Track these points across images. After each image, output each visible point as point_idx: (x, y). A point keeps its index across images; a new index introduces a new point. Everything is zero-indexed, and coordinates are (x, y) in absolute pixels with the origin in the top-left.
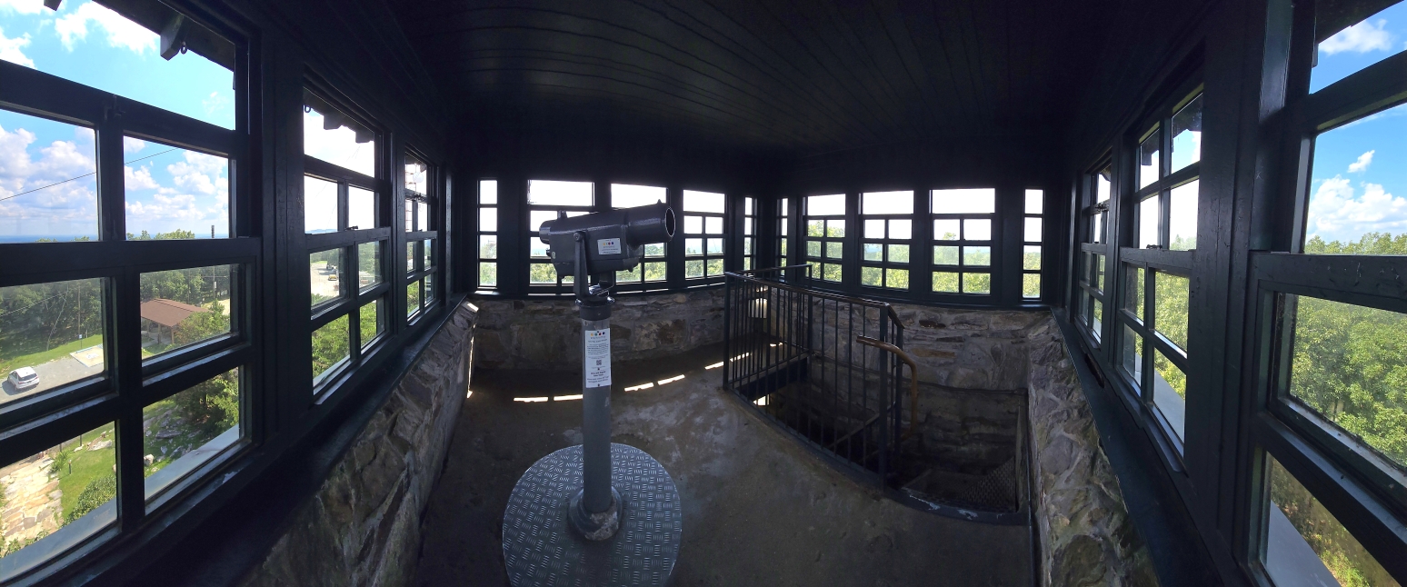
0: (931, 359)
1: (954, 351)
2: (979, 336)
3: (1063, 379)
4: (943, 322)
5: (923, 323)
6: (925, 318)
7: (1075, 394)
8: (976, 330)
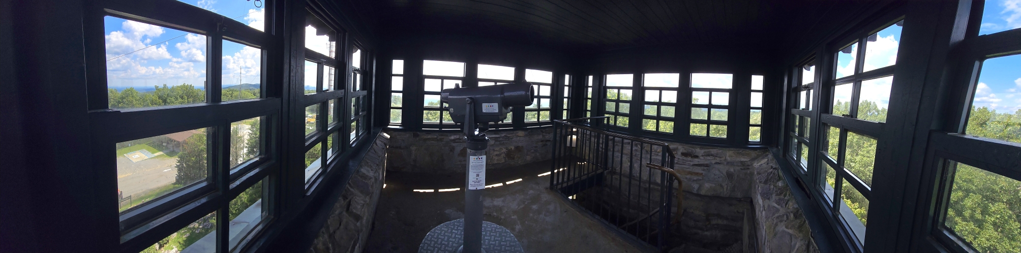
0: (688, 176)
1: (702, 172)
2: (719, 163)
3: (781, 194)
4: (696, 154)
5: (683, 154)
6: (685, 151)
7: (790, 203)
8: (718, 160)
